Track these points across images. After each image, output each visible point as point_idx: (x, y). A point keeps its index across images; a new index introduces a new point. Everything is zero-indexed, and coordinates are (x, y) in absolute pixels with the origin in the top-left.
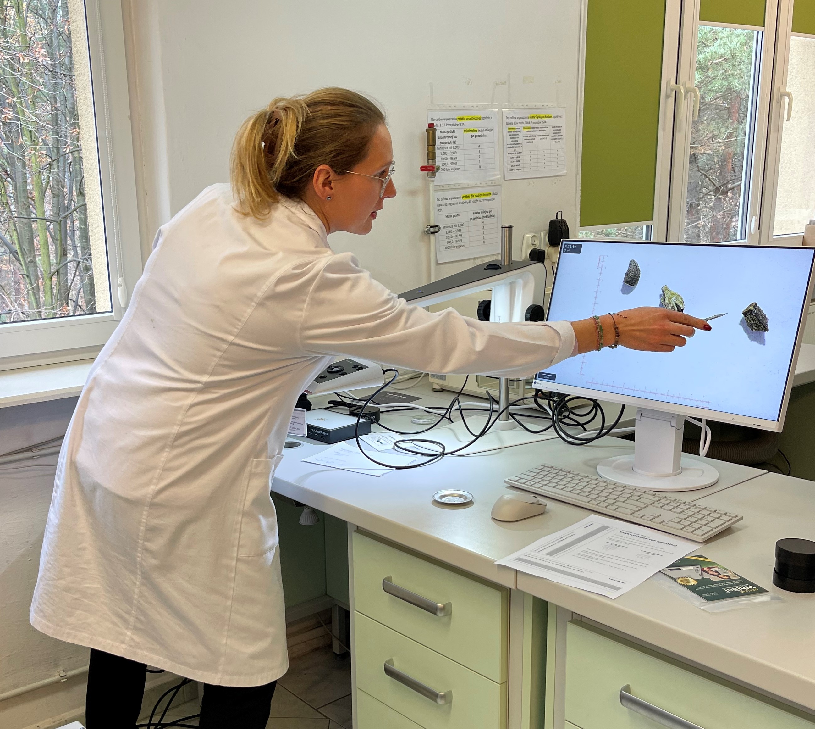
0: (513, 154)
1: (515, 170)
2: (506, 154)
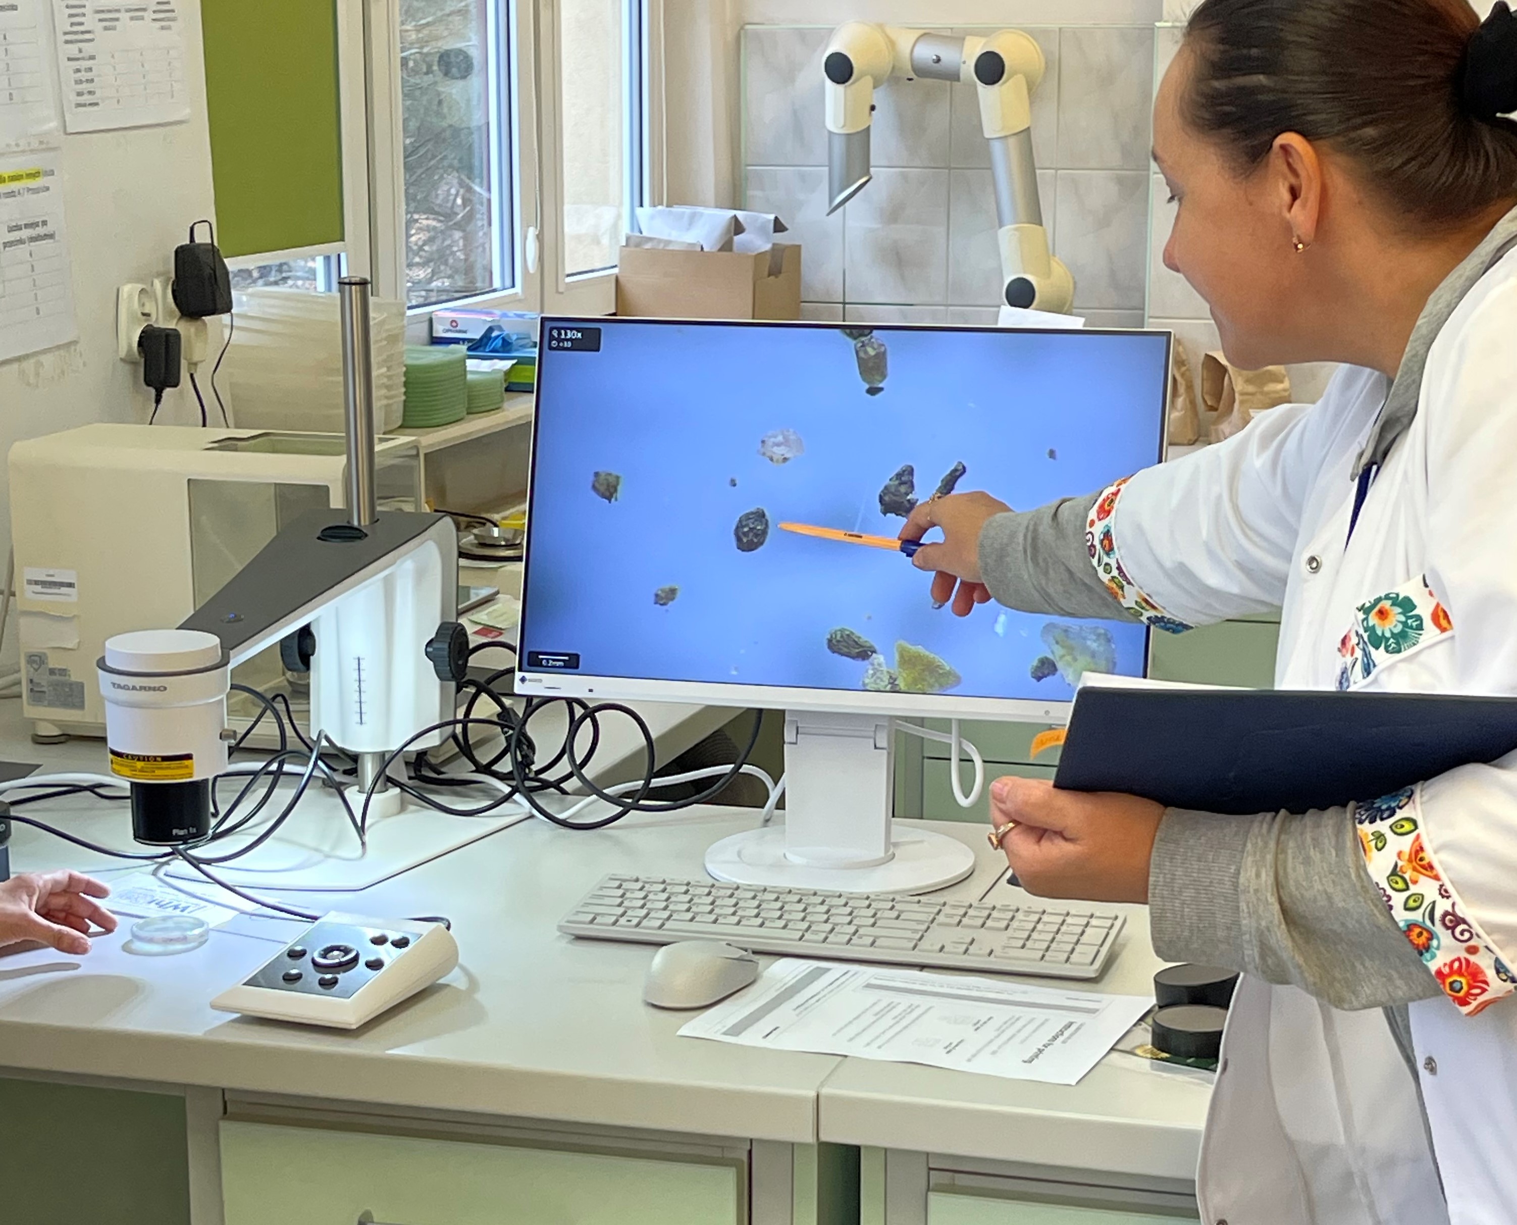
0: (77, 59)
1: (85, 105)
2: (63, 60)
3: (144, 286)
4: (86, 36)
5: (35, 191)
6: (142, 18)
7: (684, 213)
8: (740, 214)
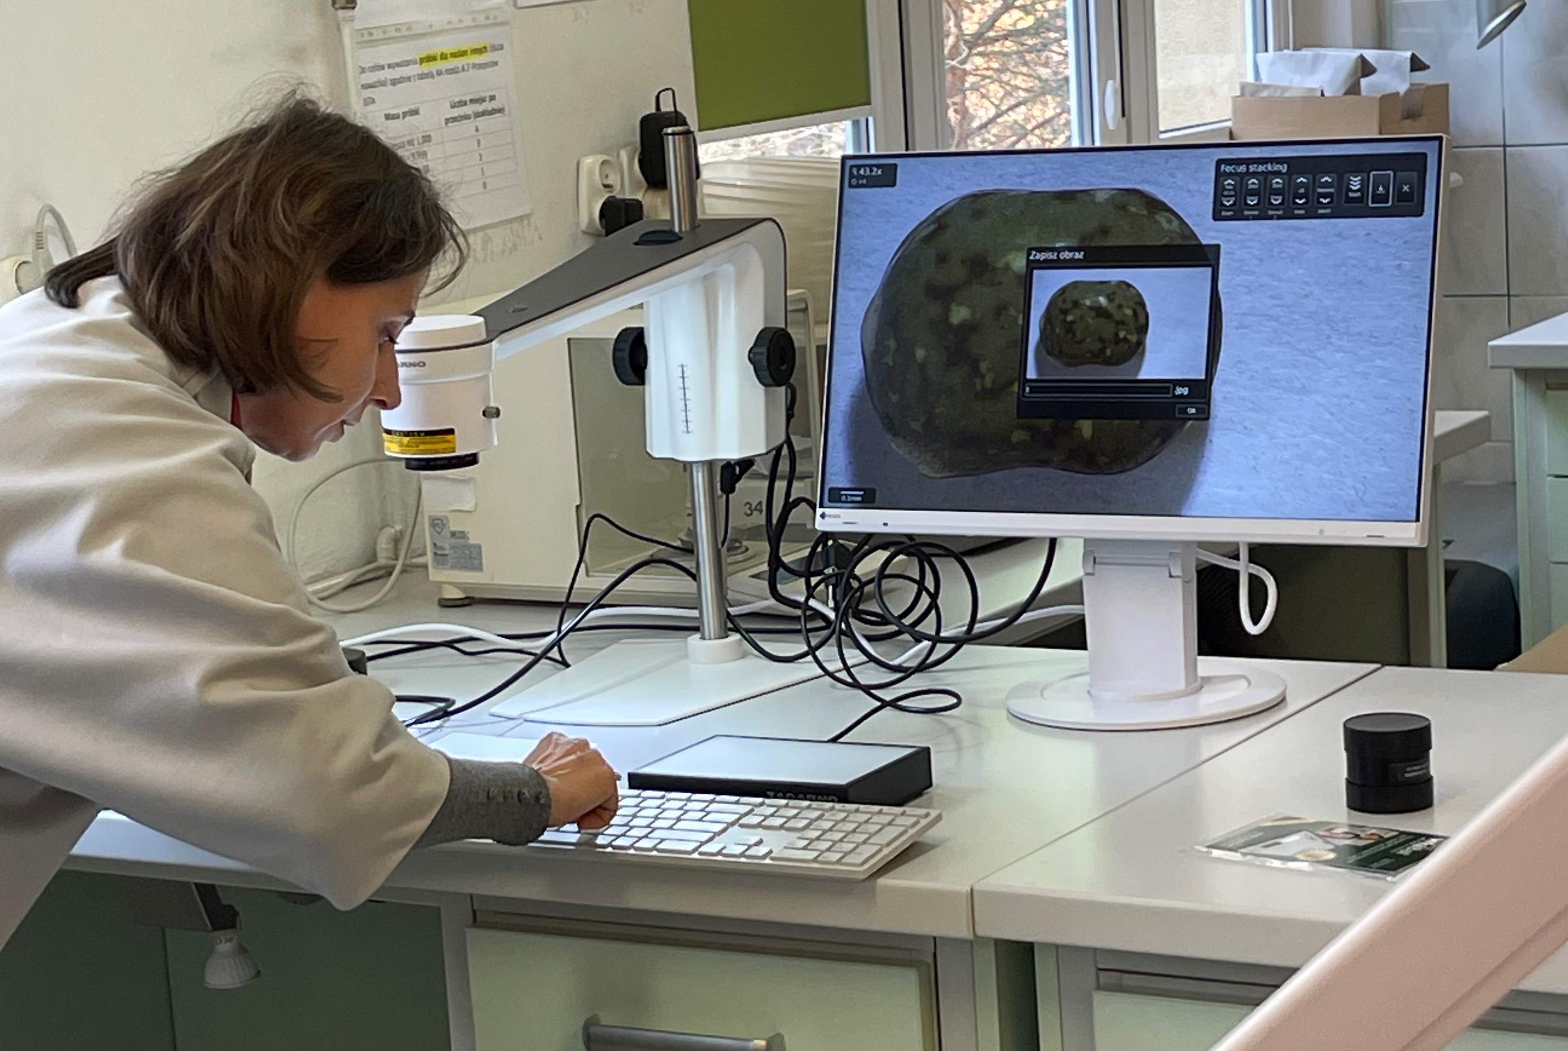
5: (482, 66)
7: (1306, 55)
8: (1371, 55)
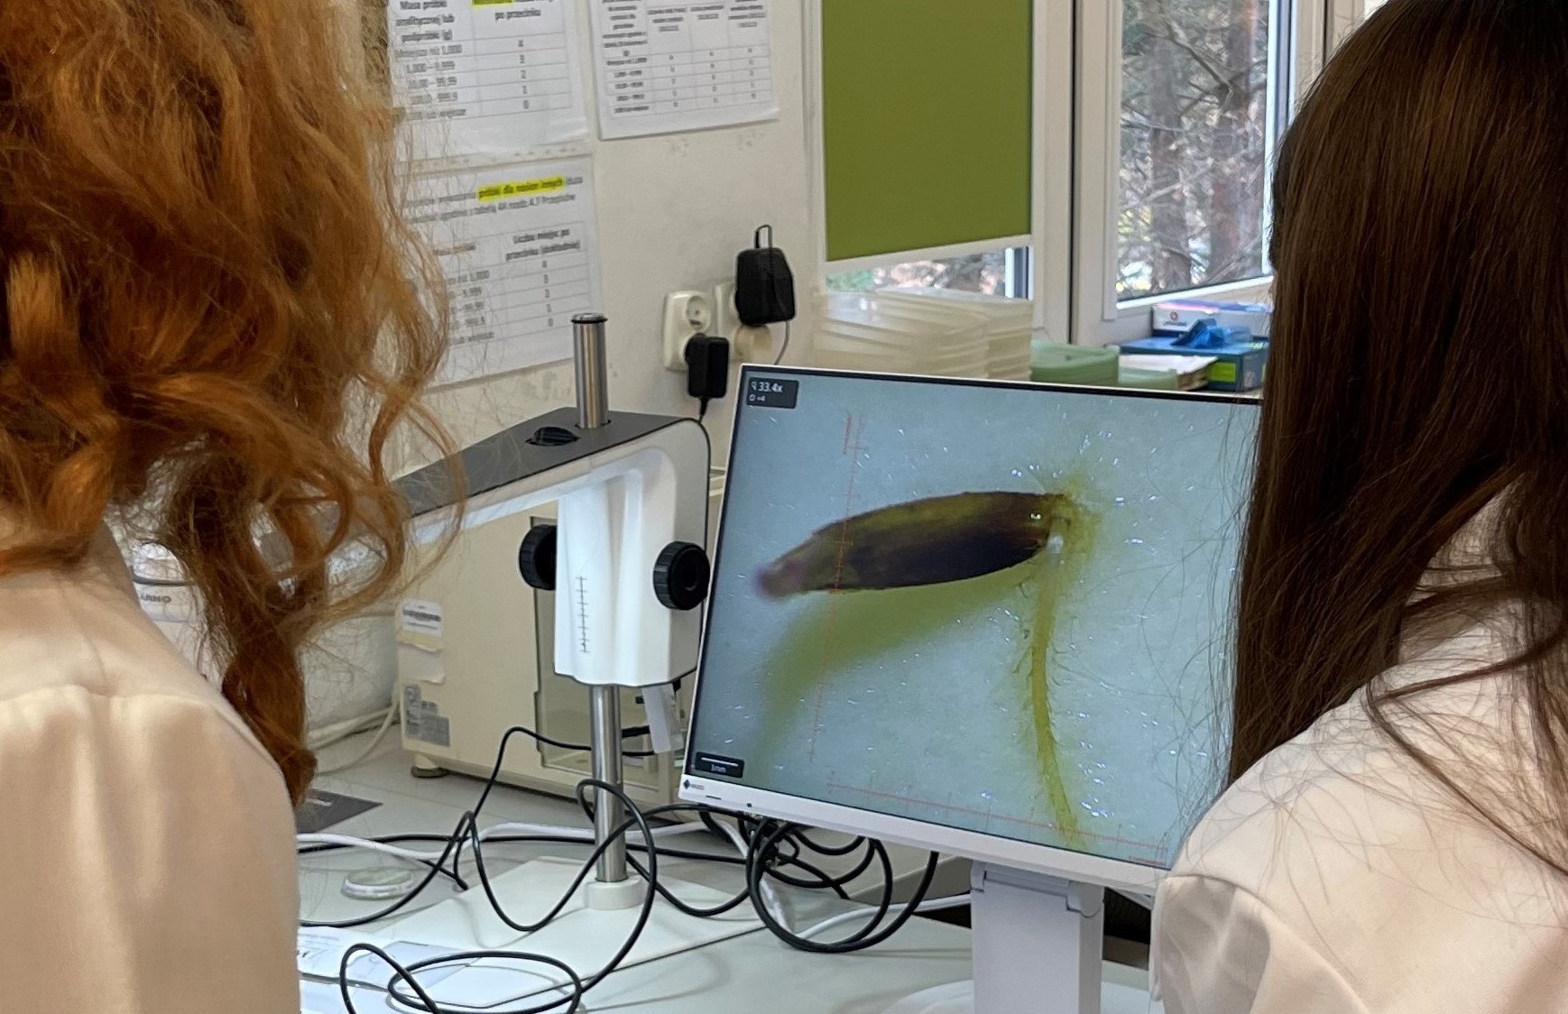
0: (622, 63)
1: (629, 110)
2: (601, 64)
3: (697, 293)
4: (638, 38)
5: (555, 200)
6: (716, 16)
